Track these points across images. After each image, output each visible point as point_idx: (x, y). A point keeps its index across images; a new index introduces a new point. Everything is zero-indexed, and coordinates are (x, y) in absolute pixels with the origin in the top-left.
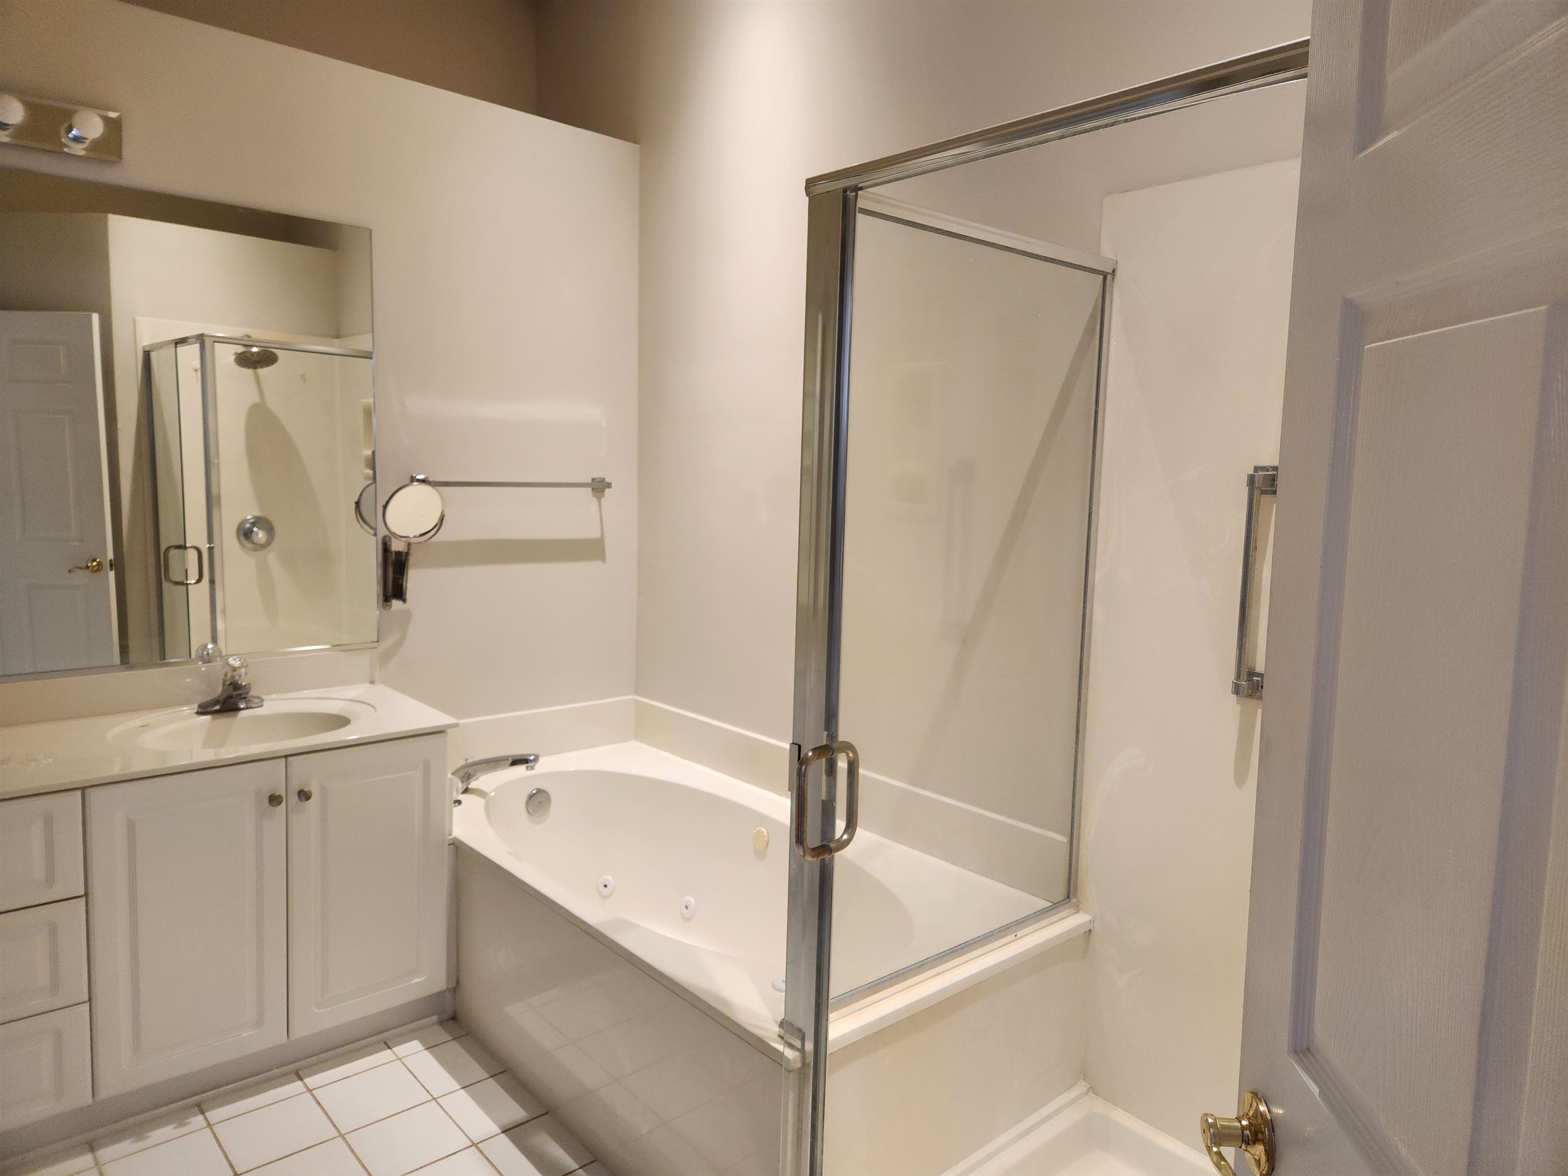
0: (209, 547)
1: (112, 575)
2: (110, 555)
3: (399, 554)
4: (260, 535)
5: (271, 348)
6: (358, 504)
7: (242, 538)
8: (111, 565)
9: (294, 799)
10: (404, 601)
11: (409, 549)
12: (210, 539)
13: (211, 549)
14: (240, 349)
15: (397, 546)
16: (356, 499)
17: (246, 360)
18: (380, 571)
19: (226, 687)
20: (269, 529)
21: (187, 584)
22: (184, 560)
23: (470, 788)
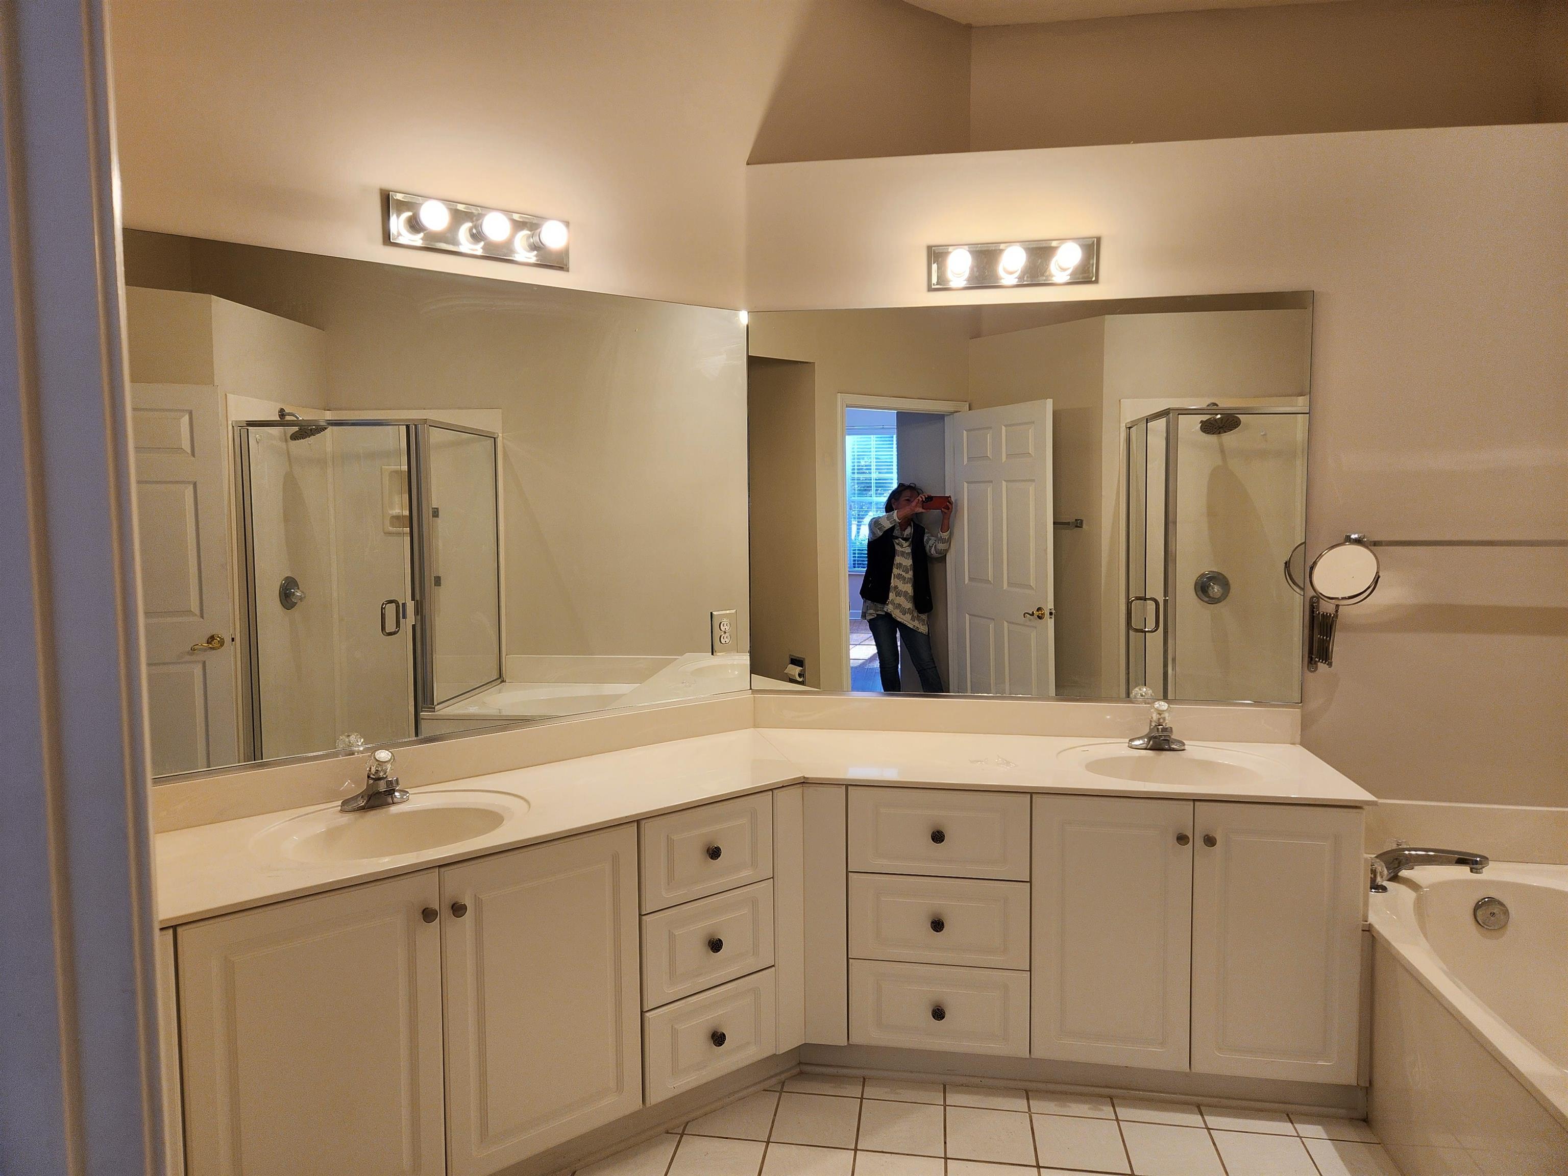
0: (1164, 599)
1: (1051, 622)
2: (1051, 605)
3: (1326, 617)
4: (1216, 590)
5: (1235, 414)
6: (1287, 564)
7: (1200, 593)
8: (1051, 614)
9: (1199, 842)
10: (1330, 665)
11: (1337, 611)
12: (1166, 593)
13: (1166, 601)
14: (1205, 418)
15: (1327, 608)
16: (1286, 559)
17: (1209, 427)
18: (1307, 631)
19: (1152, 727)
20: (1225, 584)
21: (1145, 632)
22: (1144, 608)
23: (1399, 876)
